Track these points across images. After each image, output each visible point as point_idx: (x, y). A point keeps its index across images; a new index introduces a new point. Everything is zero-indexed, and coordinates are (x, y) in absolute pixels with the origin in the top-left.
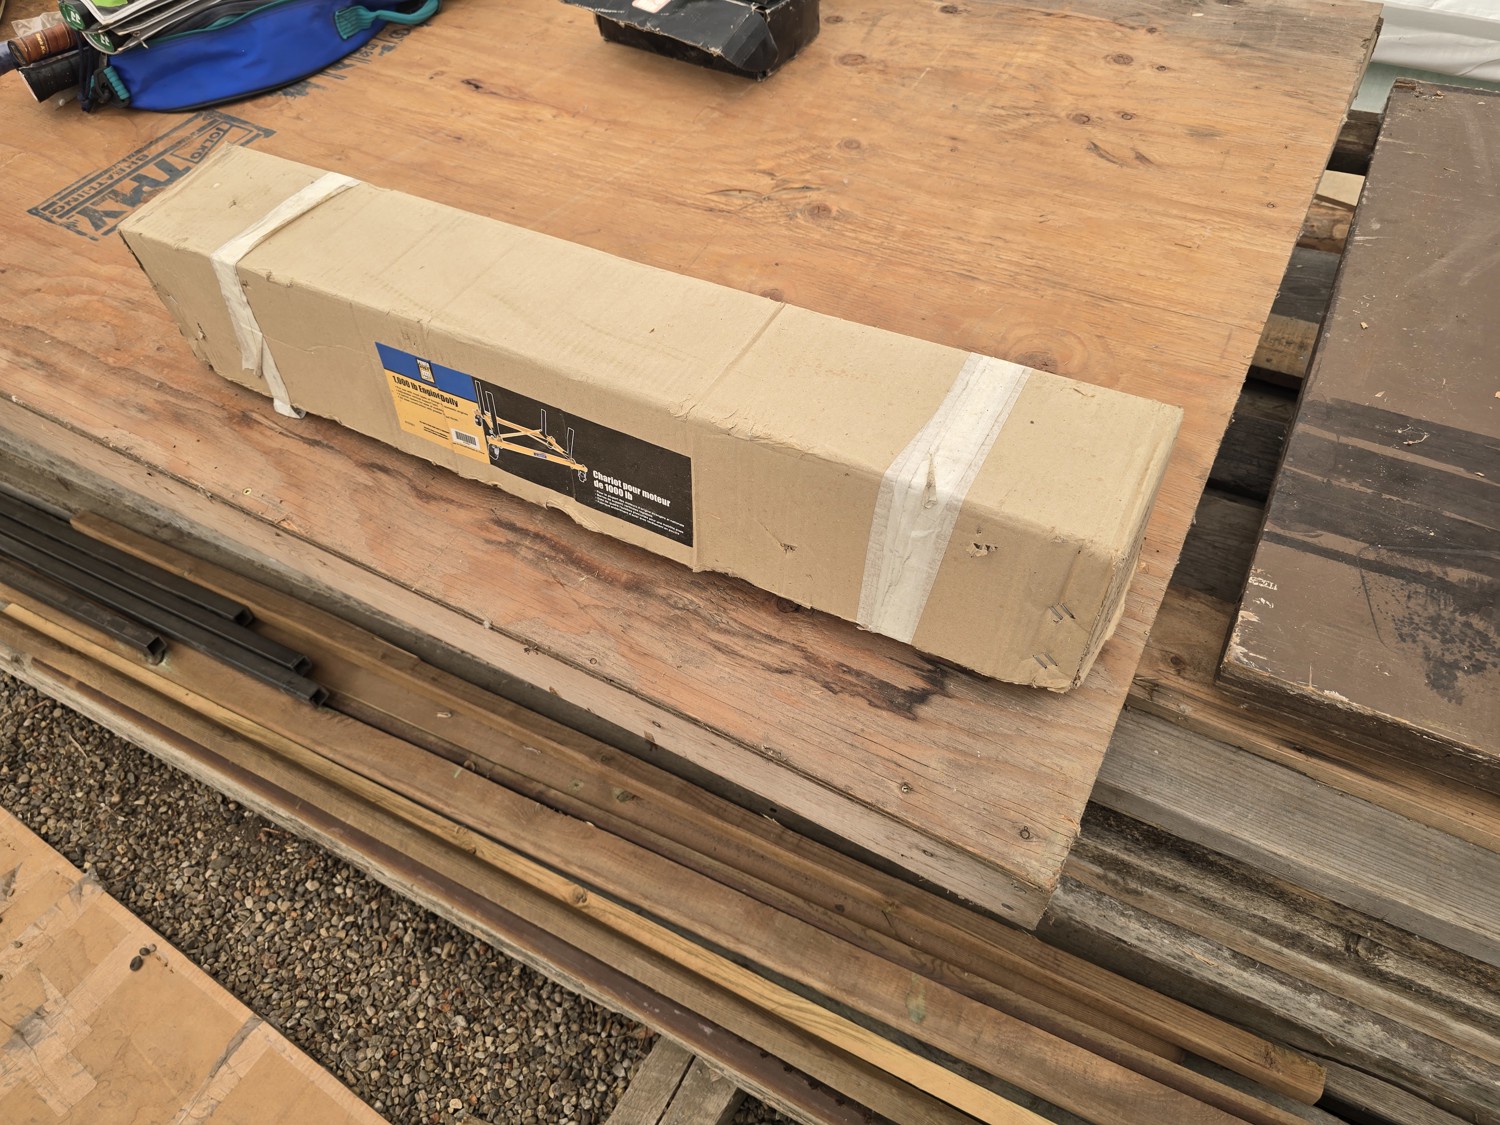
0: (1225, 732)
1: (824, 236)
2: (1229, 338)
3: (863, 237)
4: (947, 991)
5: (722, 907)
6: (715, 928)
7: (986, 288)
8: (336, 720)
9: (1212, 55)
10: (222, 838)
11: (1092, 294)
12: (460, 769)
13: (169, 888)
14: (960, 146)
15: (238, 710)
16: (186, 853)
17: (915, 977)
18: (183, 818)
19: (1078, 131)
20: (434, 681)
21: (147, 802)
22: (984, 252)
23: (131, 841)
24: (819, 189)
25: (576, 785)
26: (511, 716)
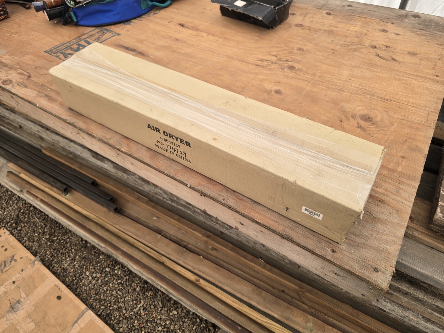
0: (429, 242)
1: (294, 75)
2: (428, 114)
3: (306, 76)
4: (320, 322)
5: (245, 287)
6: (243, 294)
7: (348, 94)
8: (121, 217)
9: (413, 32)
10: (80, 252)
11: (382, 98)
12: (160, 236)
13: (62, 266)
14: (335, 52)
15: (90, 211)
16: (69, 256)
17: (309, 316)
18: (68, 245)
19: (372, 50)
20: (153, 207)
21: (57, 239)
22: (346, 83)
23: (52, 250)
24: (291, 61)
25: (197, 244)
26: (178, 220)
